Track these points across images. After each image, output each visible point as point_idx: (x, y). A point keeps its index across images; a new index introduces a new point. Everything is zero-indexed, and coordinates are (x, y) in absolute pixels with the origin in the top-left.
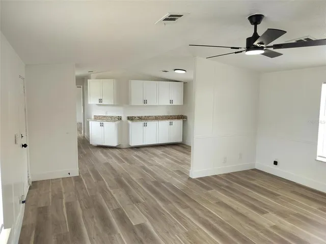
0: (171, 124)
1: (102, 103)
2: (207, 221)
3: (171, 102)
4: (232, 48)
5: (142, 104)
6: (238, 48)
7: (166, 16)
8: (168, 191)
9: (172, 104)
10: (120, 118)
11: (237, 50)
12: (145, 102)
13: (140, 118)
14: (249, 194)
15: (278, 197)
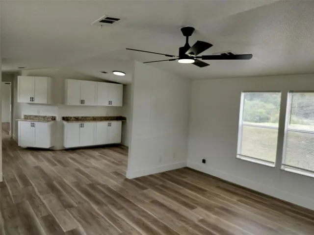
0: (109, 125)
1: (33, 102)
2: (141, 220)
3: (110, 103)
4: (166, 55)
5: (79, 104)
6: (172, 56)
7: (103, 17)
8: (104, 193)
9: (110, 105)
10: (54, 119)
11: (171, 58)
12: (82, 102)
13: (77, 119)
14: (181, 191)
15: (205, 192)
